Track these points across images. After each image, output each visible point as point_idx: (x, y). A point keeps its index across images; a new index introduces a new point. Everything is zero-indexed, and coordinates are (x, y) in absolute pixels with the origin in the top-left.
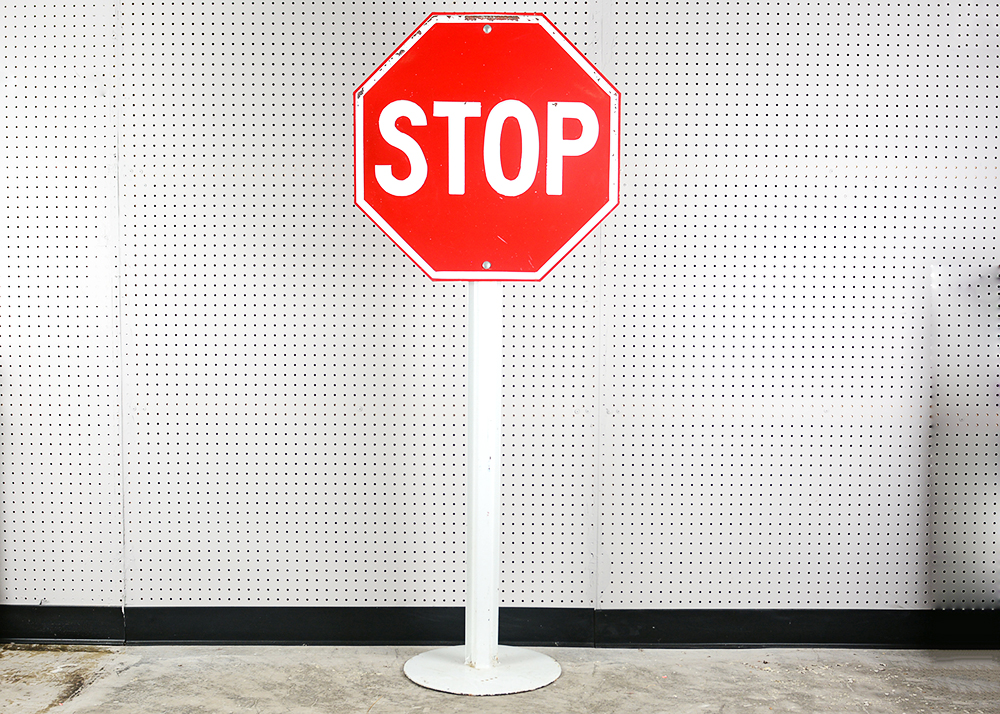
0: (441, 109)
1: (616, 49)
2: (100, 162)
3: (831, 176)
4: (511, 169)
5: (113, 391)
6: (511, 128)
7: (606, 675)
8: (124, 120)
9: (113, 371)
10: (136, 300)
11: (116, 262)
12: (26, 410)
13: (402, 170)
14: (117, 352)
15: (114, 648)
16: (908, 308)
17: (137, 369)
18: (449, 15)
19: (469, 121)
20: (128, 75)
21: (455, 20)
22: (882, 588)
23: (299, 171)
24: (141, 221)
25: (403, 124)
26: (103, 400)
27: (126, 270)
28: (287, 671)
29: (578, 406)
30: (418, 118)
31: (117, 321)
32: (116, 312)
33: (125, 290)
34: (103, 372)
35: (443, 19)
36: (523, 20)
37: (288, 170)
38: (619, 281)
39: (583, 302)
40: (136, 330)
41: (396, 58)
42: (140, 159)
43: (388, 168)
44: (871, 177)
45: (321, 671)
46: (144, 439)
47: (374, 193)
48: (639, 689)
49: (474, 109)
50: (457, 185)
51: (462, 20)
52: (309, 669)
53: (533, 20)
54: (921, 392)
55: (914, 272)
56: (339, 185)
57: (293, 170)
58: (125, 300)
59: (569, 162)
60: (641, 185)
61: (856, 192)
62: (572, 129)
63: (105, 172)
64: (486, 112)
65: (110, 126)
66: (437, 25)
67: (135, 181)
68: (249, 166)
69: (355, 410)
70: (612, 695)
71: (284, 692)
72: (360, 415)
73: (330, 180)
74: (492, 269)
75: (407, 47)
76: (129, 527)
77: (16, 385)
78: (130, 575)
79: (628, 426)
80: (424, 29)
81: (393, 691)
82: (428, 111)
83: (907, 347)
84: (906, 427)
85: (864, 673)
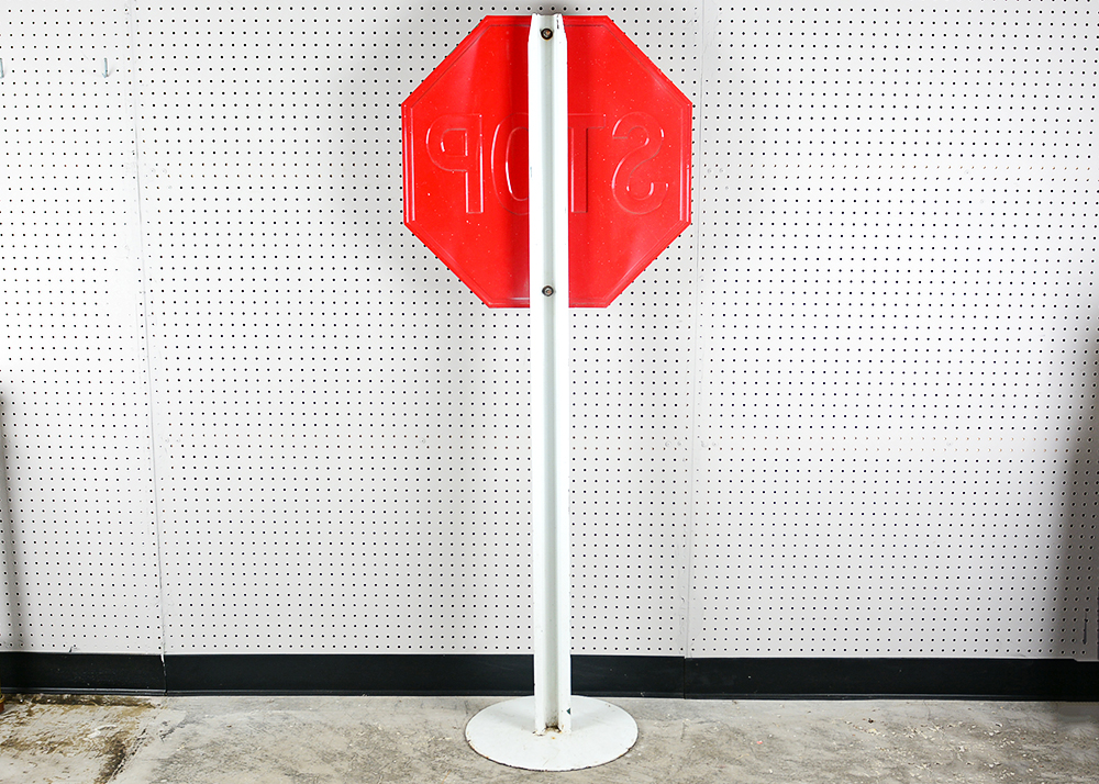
2: (117, 160)
3: (966, 178)
5: (141, 421)
7: (696, 739)
8: (142, 111)
9: (141, 399)
10: (164, 319)
11: (140, 275)
12: (44, 442)
14: (145, 377)
15: (155, 700)
16: (1048, 329)
17: (168, 397)
20: (145, 57)
22: (1003, 635)
23: (349, 171)
24: (166, 229)
26: (131, 431)
27: (152, 285)
28: (347, 734)
29: (670, 438)
31: (143, 343)
32: (142, 332)
33: (150, 308)
34: (129, 399)
37: (336, 170)
38: (719, 298)
39: (677, 322)
40: (166, 353)
42: (162, 156)
44: (1012, 179)
45: (384, 734)
46: (180, 473)
48: (731, 761)
52: (371, 730)
54: (1058, 423)
55: (1056, 289)
57: (341, 170)
58: (151, 319)
60: (745, 189)
61: (994, 197)
63: (123, 172)
65: (126, 118)
67: (157, 182)
68: (290, 165)
69: (417, 442)
70: (702, 770)
71: (345, 766)
72: (422, 447)
76: (165, 569)
77: (31, 414)
78: (169, 621)
79: (726, 460)
81: (463, 764)
83: (1045, 374)
84: (1038, 461)
85: (978, 736)
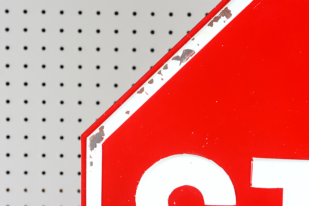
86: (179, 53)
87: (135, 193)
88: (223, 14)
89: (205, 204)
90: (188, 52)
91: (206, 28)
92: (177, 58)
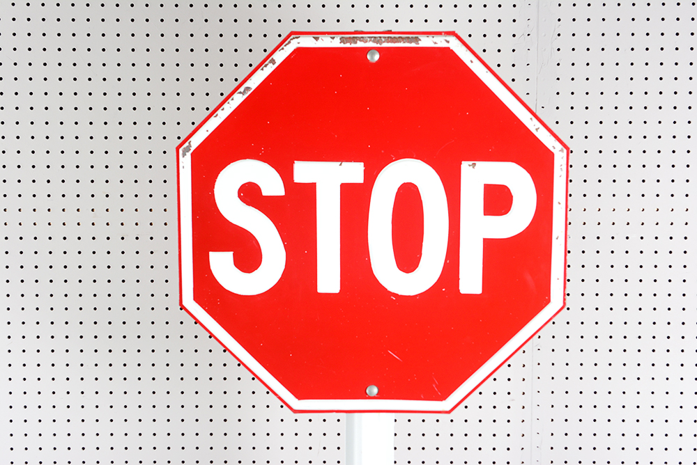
0: (304, 171)
1: (559, 42)
4: (408, 257)
6: (408, 199)
13: (248, 258)
18: (316, 34)
19: (347, 190)
21: (326, 42)
23: (101, 217)
25: (250, 194)
30: (272, 184)
35: (307, 42)
36: (426, 42)
37: (85, 217)
38: (560, 371)
39: (507, 400)
41: (238, 99)
43: (229, 256)
47: (208, 290)
49: (354, 172)
50: (329, 279)
51: (336, 43)
53: (440, 42)
56: (159, 238)
57: (92, 217)
59: (491, 246)
62: (498, 200)
64: (371, 176)
66: (299, 51)
68: (28, 210)
73: (145, 231)
74: (380, 396)
75: (254, 83)
80: (280, 57)
82: (287, 174)
86: (242, 89)
87: (214, 188)
88: (270, 62)
89: (264, 194)
90: (248, 89)
91: (259, 71)
92: (240, 93)
